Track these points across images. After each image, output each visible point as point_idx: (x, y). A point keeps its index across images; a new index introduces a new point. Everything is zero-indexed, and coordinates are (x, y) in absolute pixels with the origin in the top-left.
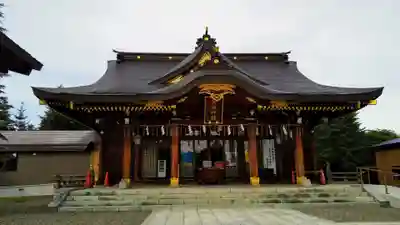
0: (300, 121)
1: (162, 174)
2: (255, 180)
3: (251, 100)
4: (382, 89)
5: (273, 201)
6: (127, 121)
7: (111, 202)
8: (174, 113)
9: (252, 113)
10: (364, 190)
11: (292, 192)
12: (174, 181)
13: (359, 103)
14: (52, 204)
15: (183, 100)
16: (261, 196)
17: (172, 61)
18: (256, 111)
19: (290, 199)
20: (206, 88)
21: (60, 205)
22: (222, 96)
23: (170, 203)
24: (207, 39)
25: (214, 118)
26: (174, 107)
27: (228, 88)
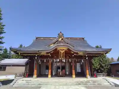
0: (87, 58)
2: (74, 76)
3: (72, 52)
4: (111, 49)
6: (36, 58)
7: (29, 83)
8: (50, 56)
10: (107, 80)
11: (85, 81)
12: (50, 76)
13: (104, 54)
15: (52, 52)
16: (75, 82)
18: (74, 55)
19: (84, 83)
21: (13, 85)
22: (64, 51)
24: (61, 34)
25: (62, 57)
26: (50, 54)
27: (65, 49)
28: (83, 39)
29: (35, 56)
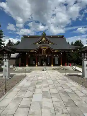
0: (62, 54)
1: (34, 64)
2: (52, 65)
3: (51, 50)
5: (54, 69)
6: (27, 54)
7: (25, 69)
8: (36, 52)
9: (52, 52)
12: (36, 65)
14: (14, 70)
15: (38, 50)
16: (52, 68)
17: (36, 37)
19: (57, 69)
20: (42, 48)
23: (35, 70)
24: (44, 33)
25: (44, 53)
27: (47, 48)
28: (63, 37)
29: (26, 53)
